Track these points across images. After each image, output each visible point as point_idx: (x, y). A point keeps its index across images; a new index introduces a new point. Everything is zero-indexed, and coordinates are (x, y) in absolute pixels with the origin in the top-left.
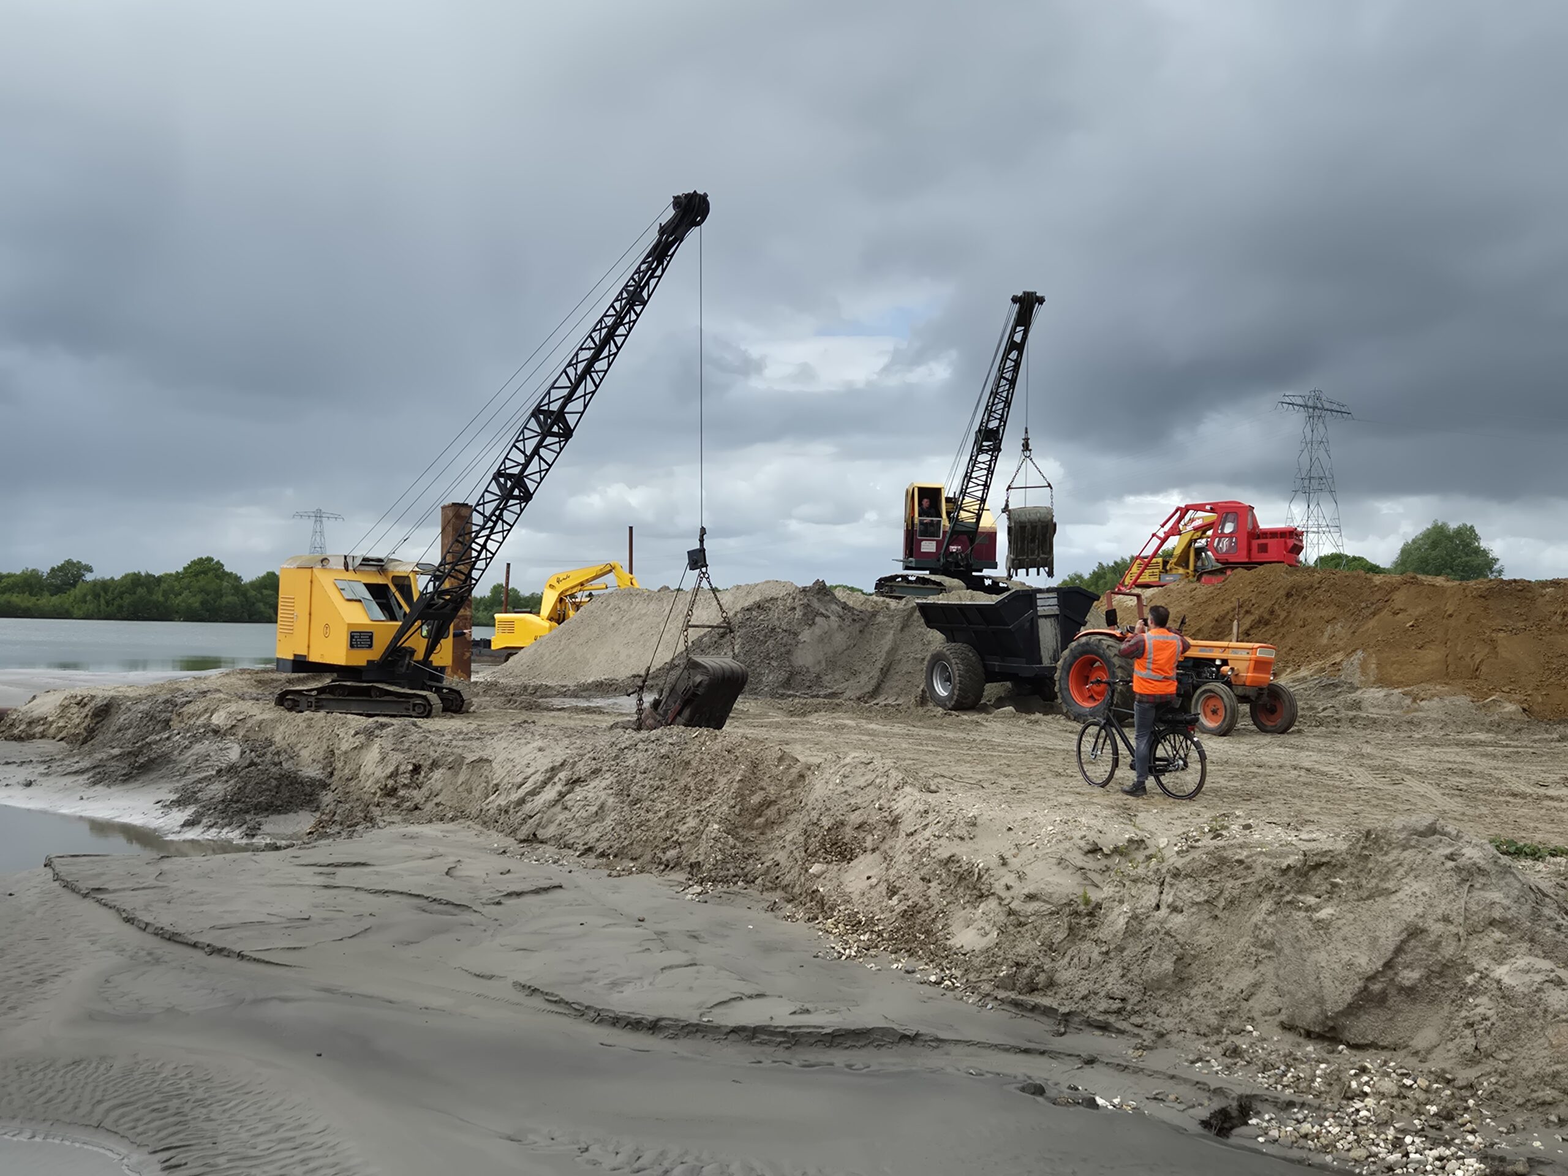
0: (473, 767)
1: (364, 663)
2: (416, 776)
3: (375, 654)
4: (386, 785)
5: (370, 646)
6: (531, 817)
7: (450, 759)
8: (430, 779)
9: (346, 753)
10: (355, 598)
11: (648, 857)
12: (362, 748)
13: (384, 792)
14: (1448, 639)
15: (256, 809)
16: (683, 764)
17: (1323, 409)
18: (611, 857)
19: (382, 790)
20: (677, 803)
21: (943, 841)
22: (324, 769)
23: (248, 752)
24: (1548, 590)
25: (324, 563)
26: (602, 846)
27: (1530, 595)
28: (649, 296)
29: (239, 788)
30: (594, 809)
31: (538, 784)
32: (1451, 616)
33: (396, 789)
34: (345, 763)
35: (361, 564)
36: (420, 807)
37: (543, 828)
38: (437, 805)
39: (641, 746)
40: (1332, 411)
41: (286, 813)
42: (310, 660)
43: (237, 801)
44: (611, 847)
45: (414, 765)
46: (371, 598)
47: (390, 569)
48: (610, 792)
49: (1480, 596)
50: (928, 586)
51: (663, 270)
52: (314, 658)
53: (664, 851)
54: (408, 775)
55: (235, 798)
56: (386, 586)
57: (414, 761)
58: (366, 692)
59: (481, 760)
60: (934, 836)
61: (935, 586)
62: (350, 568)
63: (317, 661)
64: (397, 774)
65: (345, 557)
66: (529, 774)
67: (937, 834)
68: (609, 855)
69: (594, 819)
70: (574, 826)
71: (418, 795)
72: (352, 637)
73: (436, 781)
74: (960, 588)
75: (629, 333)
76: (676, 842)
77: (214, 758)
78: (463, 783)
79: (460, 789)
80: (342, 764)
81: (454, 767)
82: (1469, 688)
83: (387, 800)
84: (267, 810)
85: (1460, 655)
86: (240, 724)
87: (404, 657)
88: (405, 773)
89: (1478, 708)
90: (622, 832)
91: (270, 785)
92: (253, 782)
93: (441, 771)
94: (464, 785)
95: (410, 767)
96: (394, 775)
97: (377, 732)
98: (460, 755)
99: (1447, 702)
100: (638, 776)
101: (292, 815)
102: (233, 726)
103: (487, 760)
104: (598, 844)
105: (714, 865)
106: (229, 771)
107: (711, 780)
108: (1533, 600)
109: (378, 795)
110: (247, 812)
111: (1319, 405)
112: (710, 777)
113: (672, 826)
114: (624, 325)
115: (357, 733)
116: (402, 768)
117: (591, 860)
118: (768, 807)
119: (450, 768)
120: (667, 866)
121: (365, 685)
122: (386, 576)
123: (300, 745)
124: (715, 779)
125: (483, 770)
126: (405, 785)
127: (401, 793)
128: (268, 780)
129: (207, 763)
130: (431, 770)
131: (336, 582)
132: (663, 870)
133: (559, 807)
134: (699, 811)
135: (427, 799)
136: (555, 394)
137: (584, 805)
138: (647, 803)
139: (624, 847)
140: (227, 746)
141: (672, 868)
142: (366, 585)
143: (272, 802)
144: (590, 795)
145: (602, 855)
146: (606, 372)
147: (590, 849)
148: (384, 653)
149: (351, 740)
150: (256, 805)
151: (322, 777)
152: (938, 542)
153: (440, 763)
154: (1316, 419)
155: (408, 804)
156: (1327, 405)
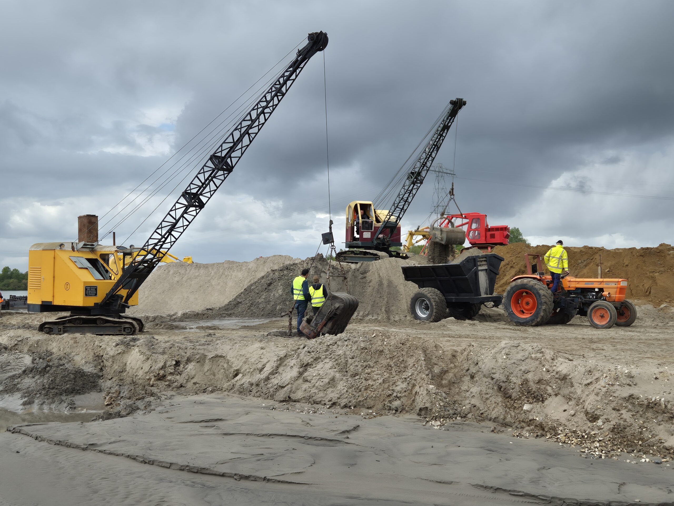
0: (213, 361)
1: (93, 305)
2: (177, 368)
3: (98, 299)
4: (159, 374)
5: (96, 295)
6: (283, 387)
7: (197, 357)
8: (186, 369)
9: (113, 356)
10: (83, 267)
11: (380, 406)
12: (124, 353)
13: (156, 378)
14: (629, 277)
15: (66, 393)
16: (378, 352)
17: (443, 172)
18: (352, 407)
19: (155, 376)
20: (386, 375)
21: (616, 387)
22: (95, 367)
23: (38, 359)
24: (671, 252)
25: (62, 247)
26: (343, 402)
27: (663, 255)
28: (287, 91)
29: (52, 381)
30: (327, 380)
31: (274, 368)
32: (627, 266)
33: (165, 375)
34: (113, 362)
35: (82, 247)
36: (184, 385)
37: (294, 393)
38: (195, 384)
39: (339, 343)
40: (447, 173)
41: (84, 394)
42: (55, 304)
43: (53, 388)
44: (350, 402)
45: (176, 361)
46: (92, 267)
47: (98, 250)
48: (336, 370)
49: (641, 255)
50: (368, 256)
51: (296, 76)
52: (57, 302)
53: (390, 402)
54: (173, 367)
55: (51, 387)
56: (96, 260)
57: (176, 359)
58: (94, 321)
59: (217, 356)
60: (609, 384)
61: (372, 256)
62: (75, 250)
63: (60, 304)
64: (165, 367)
65: (72, 243)
66: (265, 362)
67: (610, 383)
68: (350, 406)
69: (328, 386)
70: (316, 391)
71: (180, 379)
72: (86, 289)
73: (191, 370)
74: (386, 257)
75: (272, 112)
76: (396, 396)
77: (13, 364)
78: (208, 370)
79: (207, 374)
80: (111, 363)
81: (201, 360)
82: (650, 301)
83: (159, 382)
84: (72, 393)
85: (637, 285)
86: (20, 343)
87: (117, 300)
88: (171, 366)
89: (659, 311)
90: (354, 393)
91: (69, 378)
92: (59, 377)
93: (193, 364)
94: (209, 372)
95: (174, 363)
96: (163, 367)
97: (132, 343)
98: (203, 354)
99: (643, 308)
100: (350, 360)
101: (87, 395)
102: (16, 344)
103: (221, 356)
104: (339, 400)
105: (440, 408)
106: (31, 371)
107: (403, 360)
108: (665, 257)
109: (153, 380)
110: (61, 394)
111: (441, 171)
112: (402, 359)
113: (388, 388)
114: (269, 107)
115: (117, 345)
116: (168, 363)
117: (338, 409)
118: (444, 374)
119: (198, 362)
120: (397, 411)
121: (95, 317)
122: (96, 254)
123: (73, 354)
124: (405, 359)
125: (219, 362)
126: (171, 373)
127: (169, 378)
128: (68, 374)
129: (9, 367)
130: (187, 363)
131: (71, 258)
132: (395, 413)
133: (301, 381)
134: (405, 378)
135: (187, 381)
136: (225, 146)
137: (319, 379)
138: (363, 376)
139: (360, 401)
140: (20, 356)
141: (401, 412)
142: (86, 259)
143: (74, 388)
144: (321, 372)
145: (345, 406)
146: (256, 134)
147: (334, 404)
148: (105, 298)
149: (114, 349)
150: (66, 390)
151: (95, 371)
152: (371, 232)
153: (192, 359)
154: (440, 177)
155: (176, 384)
156: (445, 171)
